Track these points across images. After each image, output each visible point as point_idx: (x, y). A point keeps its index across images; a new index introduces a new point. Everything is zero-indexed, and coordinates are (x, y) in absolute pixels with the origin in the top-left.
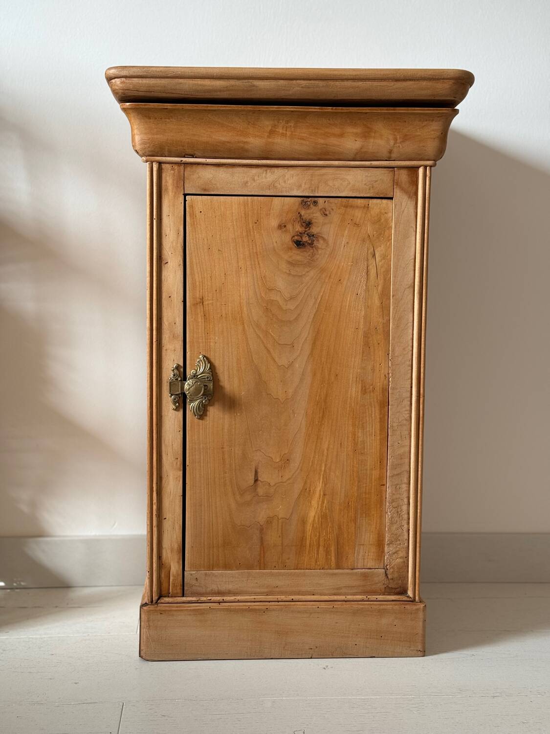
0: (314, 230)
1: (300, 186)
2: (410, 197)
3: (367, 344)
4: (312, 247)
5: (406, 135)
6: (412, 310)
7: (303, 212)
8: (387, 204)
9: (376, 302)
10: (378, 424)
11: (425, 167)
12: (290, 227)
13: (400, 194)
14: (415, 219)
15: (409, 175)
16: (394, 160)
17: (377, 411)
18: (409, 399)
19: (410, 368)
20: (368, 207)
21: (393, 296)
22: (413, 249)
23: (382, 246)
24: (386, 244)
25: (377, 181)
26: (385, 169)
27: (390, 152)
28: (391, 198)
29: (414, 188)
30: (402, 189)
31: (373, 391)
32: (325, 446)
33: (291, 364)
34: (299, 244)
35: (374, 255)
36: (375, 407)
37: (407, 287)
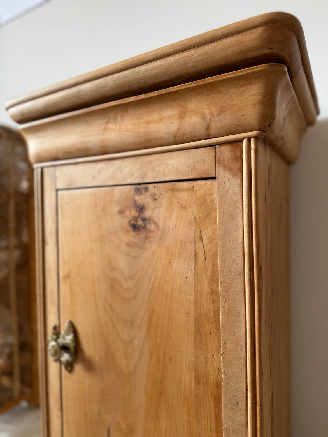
0: (147, 214)
1: (132, 175)
2: (234, 175)
3: (198, 332)
4: (146, 230)
5: (222, 107)
6: (244, 301)
7: (137, 198)
8: (212, 184)
9: (206, 287)
10: (214, 420)
11: (249, 139)
12: (127, 212)
13: (223, 173)
14: (241, 198)
15: (231, 151)
16: (215, 137)
17: (212, 406)
18: (245, 403)
19: (244, 367)
20: (193, 190)
21: (221, 283)
22: (241, 232)
23: (209, 229)
24: (213, 227)
25: (199, 162)
26: (206, 148)
27: (208, 128)
28: (214, 178)
29: (239, 163)
30: (225, 167)
31: (207, 383)
32: (163, 427)
33: (131, 341)
34: (135, 227)
35: (201, 238)
36: (209, 401)
37: (236, 274)
